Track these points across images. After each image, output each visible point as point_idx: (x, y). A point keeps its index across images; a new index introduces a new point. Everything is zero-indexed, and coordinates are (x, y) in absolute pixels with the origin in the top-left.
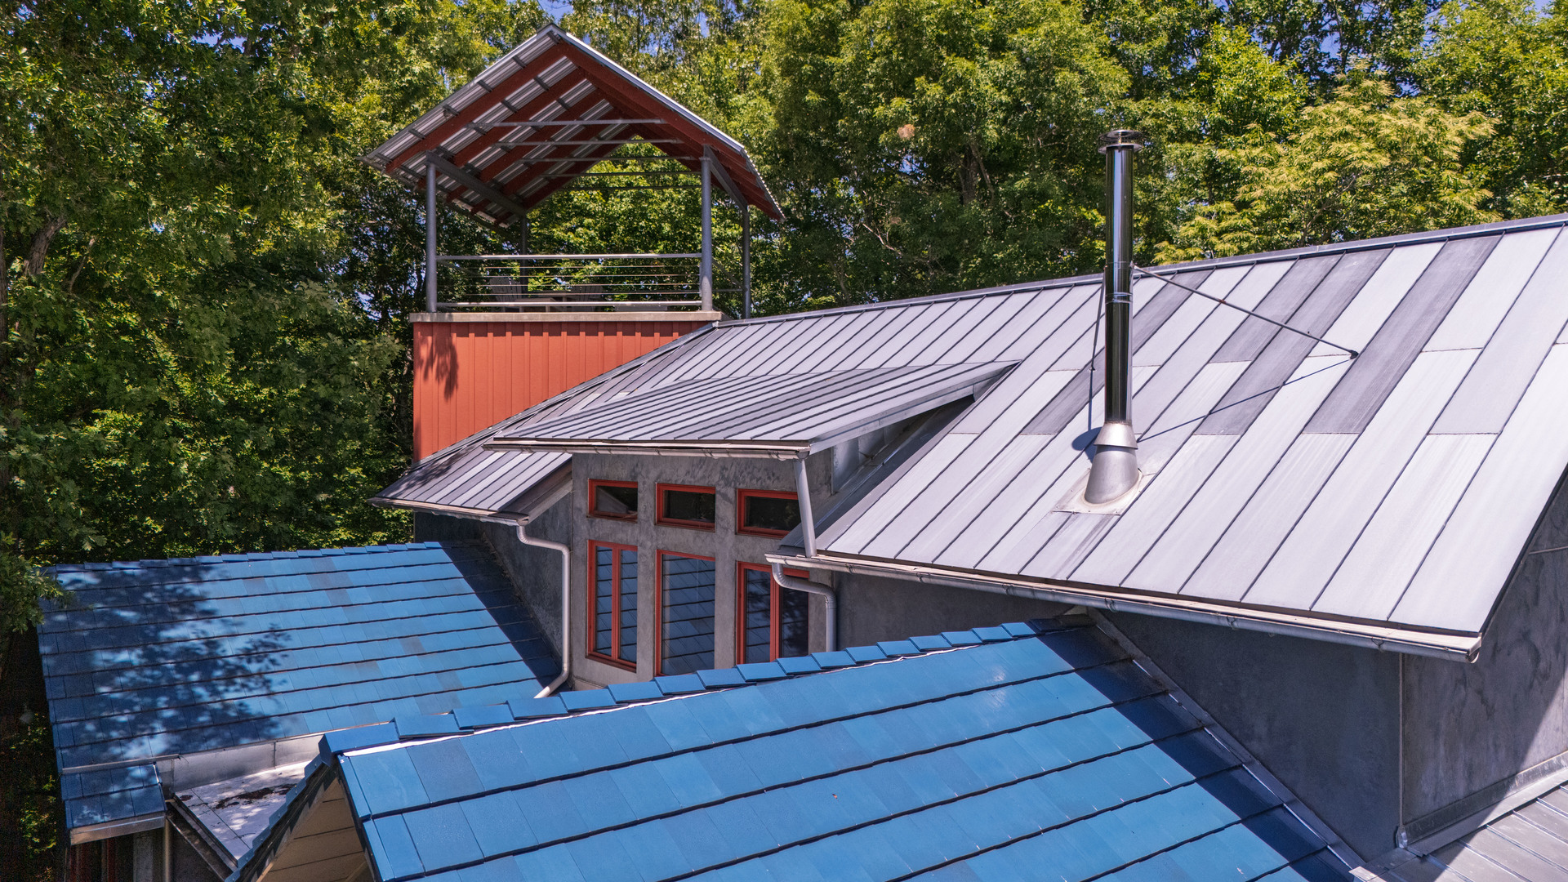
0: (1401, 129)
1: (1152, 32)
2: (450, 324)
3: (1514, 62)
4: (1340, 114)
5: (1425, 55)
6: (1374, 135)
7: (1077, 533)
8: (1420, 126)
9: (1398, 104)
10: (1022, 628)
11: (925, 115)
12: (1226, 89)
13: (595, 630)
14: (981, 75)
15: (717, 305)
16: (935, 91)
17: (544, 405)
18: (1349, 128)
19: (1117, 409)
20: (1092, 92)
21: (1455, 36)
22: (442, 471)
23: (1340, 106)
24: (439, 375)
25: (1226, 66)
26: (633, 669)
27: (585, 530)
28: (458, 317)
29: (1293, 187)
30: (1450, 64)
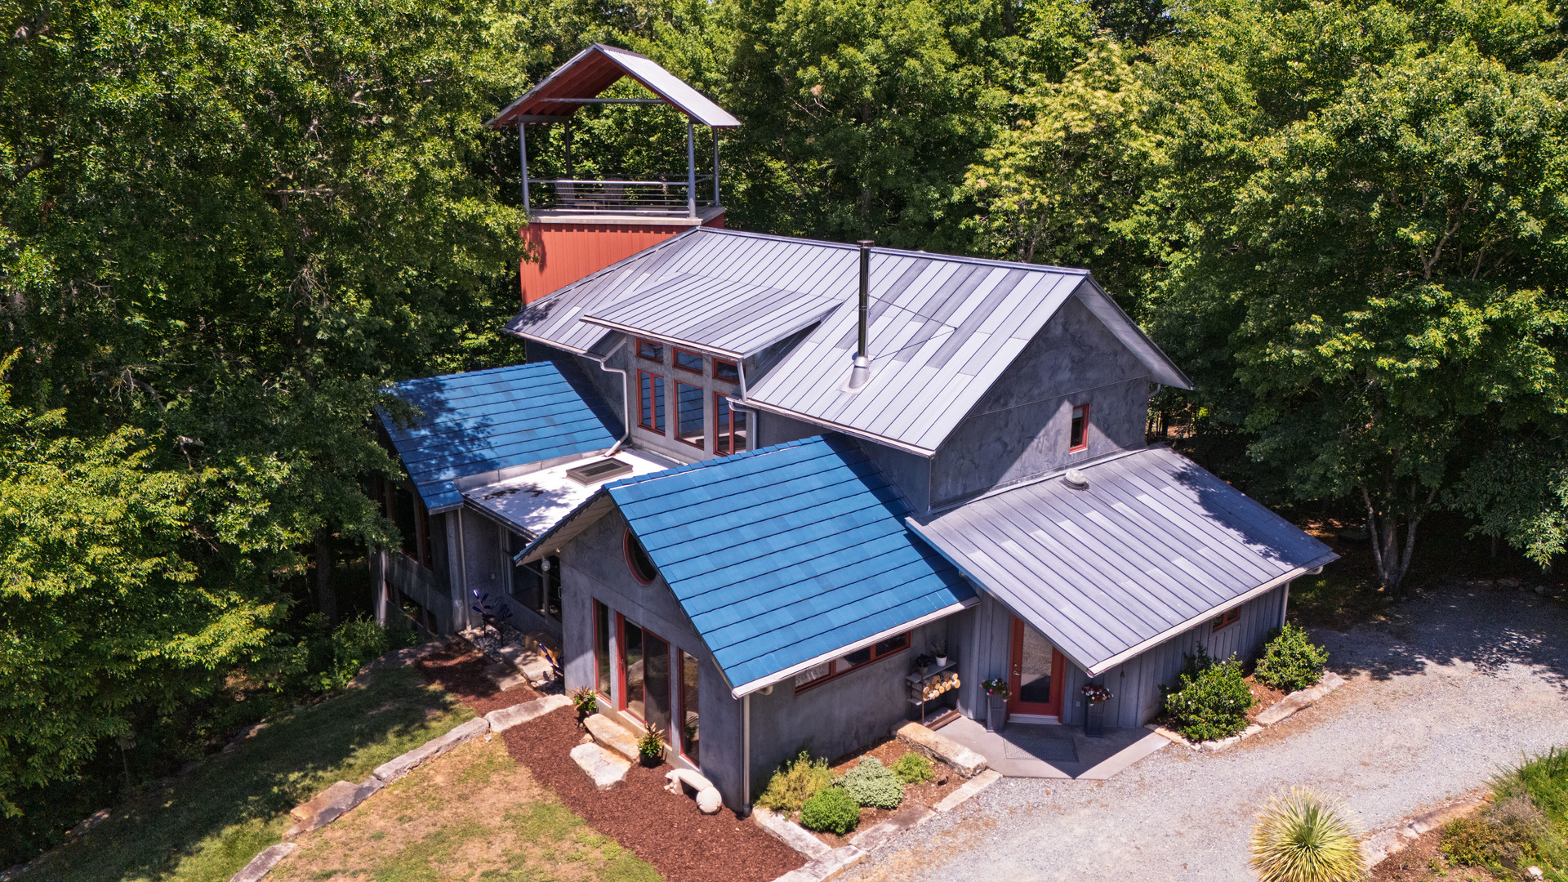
1: (974, 18)
2: (540, 224)
7: (843, 400)
10: (819, 438)
11: (830, 80)
13: (642, 409)
14: (860, 57)
15: (697, 215)
16: (833, 66)
17: (598, 274)
19: (862, 351)
22: (543, 316)
24: (535, 260)
26: (664, 434)
27: (634, 363)
28: (544, 219)
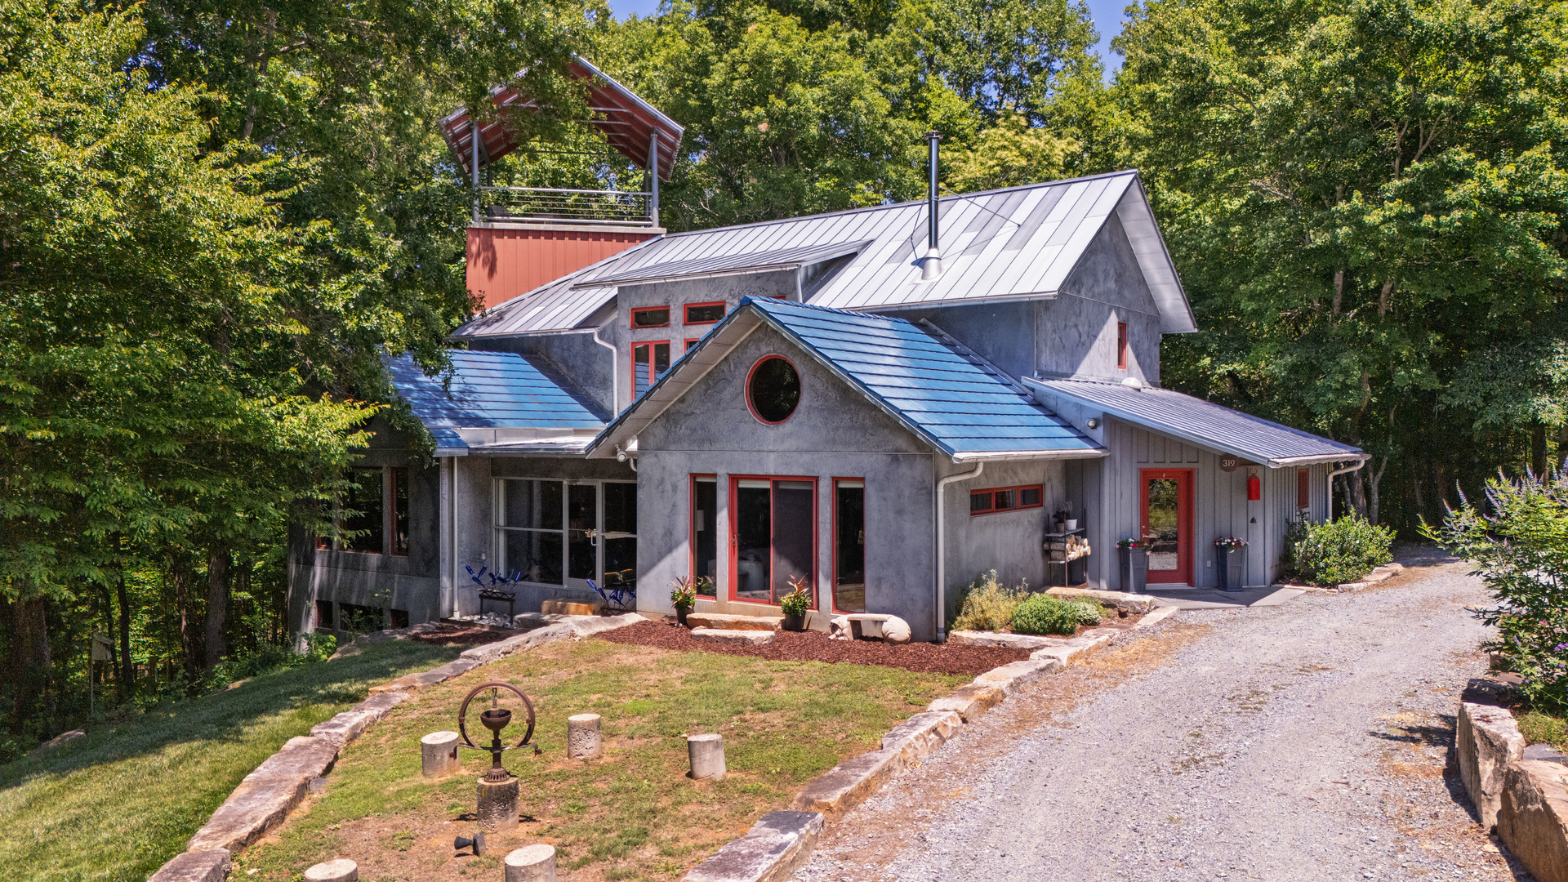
0: (1032, 146)
2: (491, 230)
3: (1093, 111)
4: (1002, 135)
5: (1048, 102)
6: (1019, 148)
7: (923, 288)
8: (1041, 144)
9: (1031, 131)
11: (775, 118)
12: (936, 116)
14: (807, 96)
15: (661, 225)
16: (781, 104)
18: (1006, 143)
19: (934, 242)
20: (870, 112)
21: (1063, 93)
23: (1002, 131)
24: (484, 264)
25: (934, 101)
27: (629, 336)
28: (497, 226)
29: (978, 175)
30: (1060, 111)
